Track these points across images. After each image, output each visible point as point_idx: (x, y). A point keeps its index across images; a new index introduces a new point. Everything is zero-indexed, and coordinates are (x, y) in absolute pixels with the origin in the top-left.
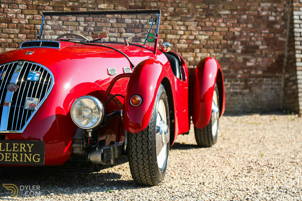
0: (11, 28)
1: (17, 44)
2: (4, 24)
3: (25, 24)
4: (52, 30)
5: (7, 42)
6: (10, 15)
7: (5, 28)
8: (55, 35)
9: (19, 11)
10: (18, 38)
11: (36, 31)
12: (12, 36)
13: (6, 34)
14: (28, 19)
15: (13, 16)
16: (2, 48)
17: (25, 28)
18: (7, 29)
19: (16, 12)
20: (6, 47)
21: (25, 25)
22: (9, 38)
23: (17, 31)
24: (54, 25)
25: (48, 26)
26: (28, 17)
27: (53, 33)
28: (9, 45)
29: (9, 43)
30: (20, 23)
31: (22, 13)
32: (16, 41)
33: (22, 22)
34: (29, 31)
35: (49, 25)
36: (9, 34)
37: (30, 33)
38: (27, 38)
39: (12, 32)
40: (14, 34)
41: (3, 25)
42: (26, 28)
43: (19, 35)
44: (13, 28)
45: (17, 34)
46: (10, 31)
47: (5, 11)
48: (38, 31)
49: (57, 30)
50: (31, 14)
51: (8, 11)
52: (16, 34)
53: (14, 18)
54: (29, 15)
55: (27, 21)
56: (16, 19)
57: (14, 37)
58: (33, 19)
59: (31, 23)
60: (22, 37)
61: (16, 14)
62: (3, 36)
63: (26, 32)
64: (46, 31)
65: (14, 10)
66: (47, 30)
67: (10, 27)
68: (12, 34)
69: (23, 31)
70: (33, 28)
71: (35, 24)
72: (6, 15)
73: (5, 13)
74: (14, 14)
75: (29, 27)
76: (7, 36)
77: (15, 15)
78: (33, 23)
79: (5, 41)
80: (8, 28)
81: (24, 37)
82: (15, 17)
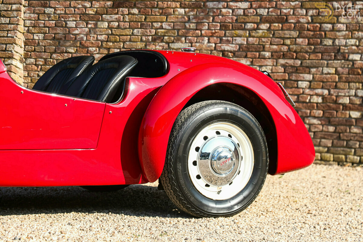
0: (287, 30)
1: (295, 54)
2: (277, 25)
3: (306, 23)
4: (346, 30)
5: (281, 51)
6: (285, 11)
7: (278, 30)
8: (352, 38)
9: (298, 4)
10: (296, 44)
11: (323, 33)
12: (288, 42)
13: (279, 40)
14: (311, 16)
15: (289, 12)
16: (274, 59)
17: (306, 29)
18: (280, 32)
19: (294, 6)
20: (280, 58)
21: (306, 25)
22: (284, 44)
23: (295, 34)
24: (350, 23)
25: (342, 25)
26: (311, 12)
27: (348, 35)
28: (283, 55)
29: (283, 52)
30: (298, 22)
31: (302, 7)
32: (293, 48)
33: (302, 20)
34: (312, 33)
35: (343, 23)
36: (284, 38)
37: (314, 36)
38: (309, 44)
39: (288, 36)
40: (290, 38)
41: (275, 26)
42: (308, 30)
43: (298, 39)
44: (289, 29)
45: (296, 38)
46: (285, 34)
47: (278, 6)
48: (325, 34)
49: (356, 30)
50: (316, 9)
51: (282, 4)
52: (293, 38)
53: (290, 15)
54: (313, 9)
55: (310, 19)
56: (294, 17)
57: (291, 43)
58: (319, 15)
59: (315, 21)
60: (302, 42)
61: (294, 8)
62: (275, 42)
63: (308, 35)
64: (338, 34)
65: (291, 3)
66: (339, 31)
67: (285, 28)
68: (288, 38)
69: (304, 33)
70: (318, 29)
71: (321, 23)
72: (279, 11)
73: (279, 9)
74: (291, 9)
75: (312, 28)
76: (280, 42)
77: (292, 11)
78: (319, 21)
79: (278, 50)
80: (282, 29)
81: (305, 43)
82: (291, 13)
